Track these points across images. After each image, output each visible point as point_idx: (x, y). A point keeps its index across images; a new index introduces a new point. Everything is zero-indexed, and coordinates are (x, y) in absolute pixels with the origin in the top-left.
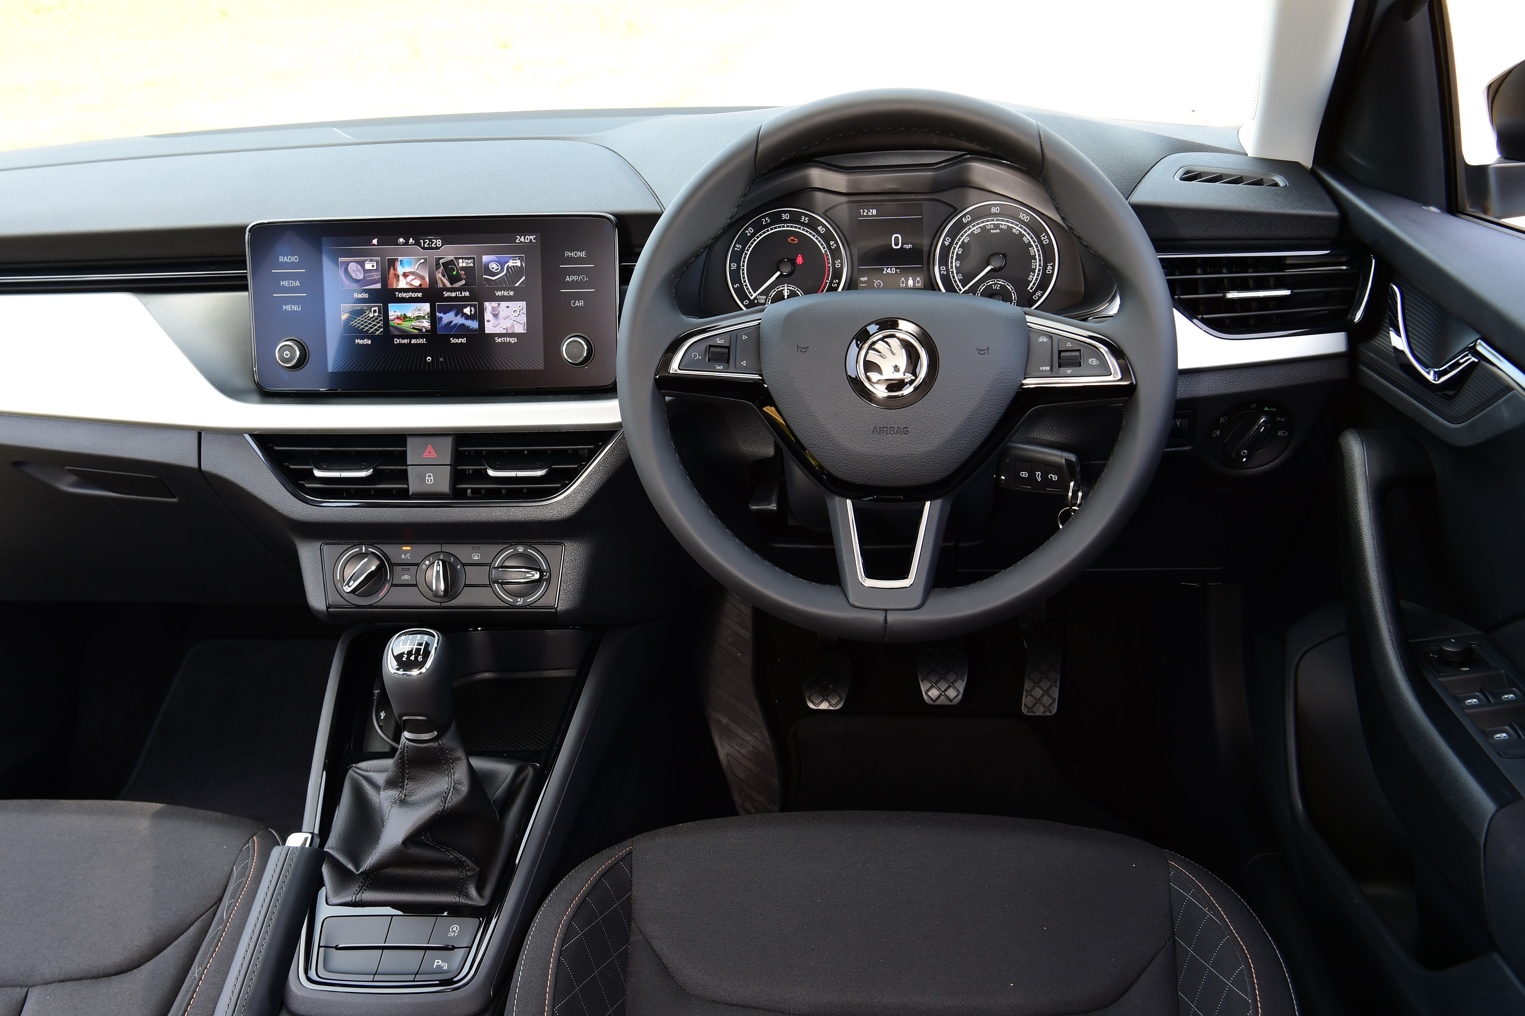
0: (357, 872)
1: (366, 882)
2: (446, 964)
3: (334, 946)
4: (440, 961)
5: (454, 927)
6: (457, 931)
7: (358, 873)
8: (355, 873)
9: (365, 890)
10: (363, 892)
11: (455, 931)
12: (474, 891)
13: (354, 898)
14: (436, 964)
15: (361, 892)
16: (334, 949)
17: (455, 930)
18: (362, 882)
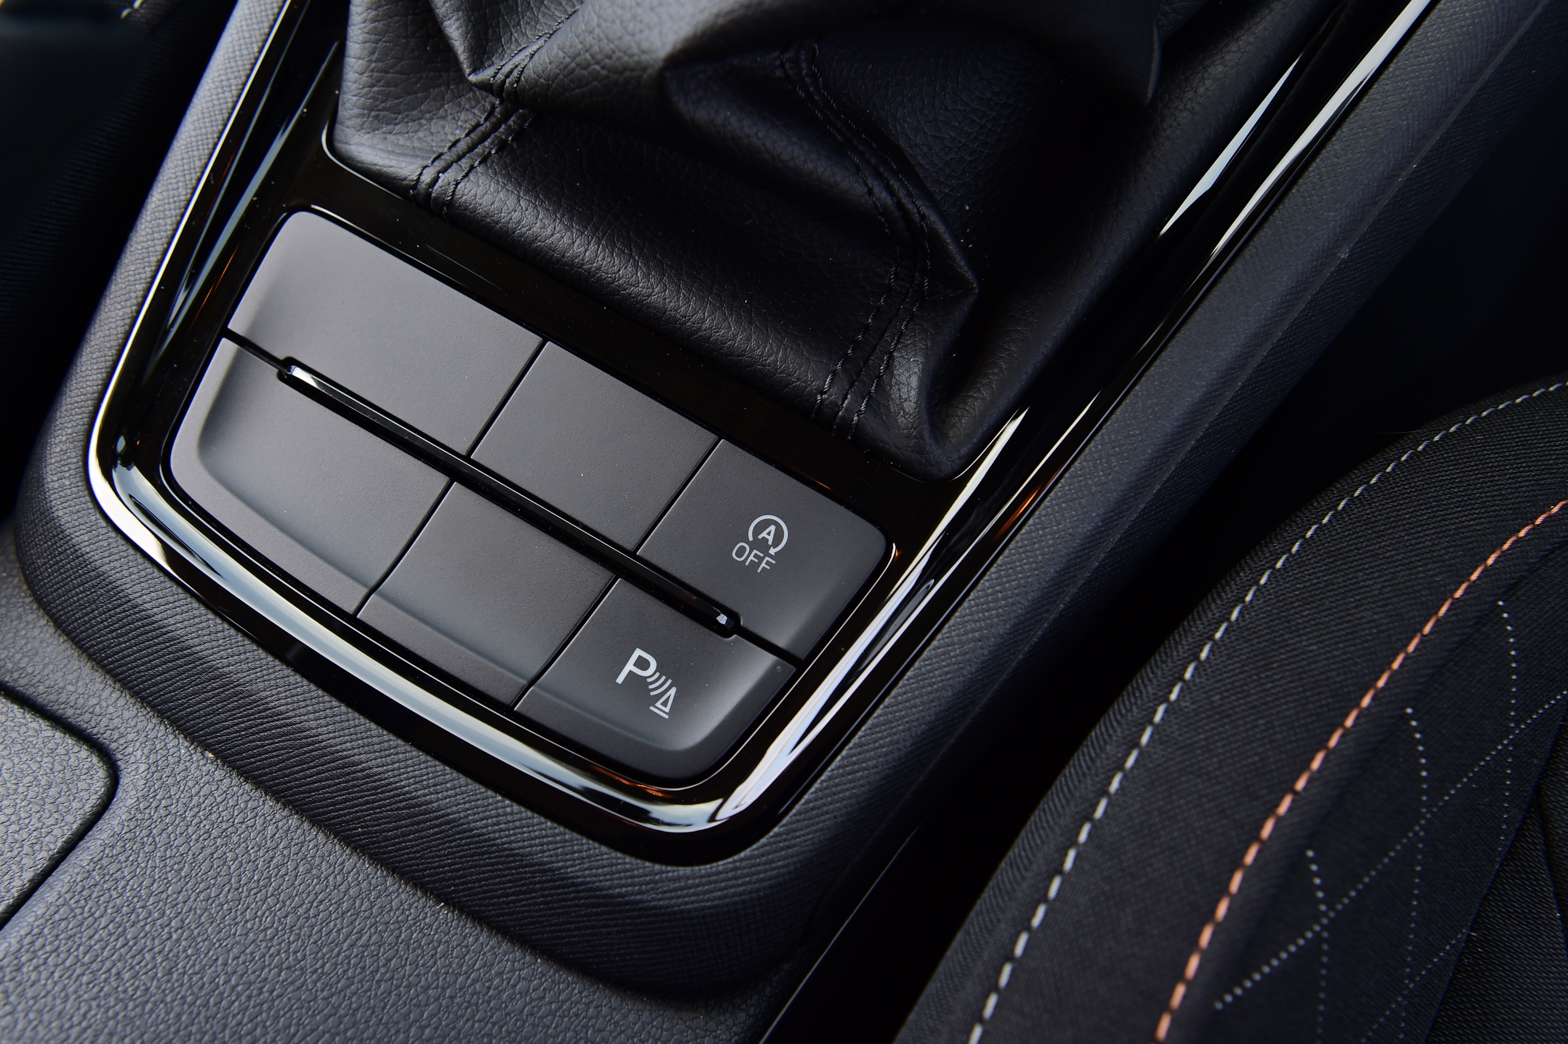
0: (474, 71)
1: (505, 118)
2: (673, 691)
3: (281, 355)
4: (653, 664)
5: (768, 523)
6: (772, 551)
7: (473, 78)
8: (460, 70)
9: (483, 161)
10: (472, 168)
11: (762, 545)
12: (914, 382)
13: (427, 178)
14: (630, 666)
15: (465, 163)
16: (273, 371)
17: (770, 539)
18: (491, 113)
